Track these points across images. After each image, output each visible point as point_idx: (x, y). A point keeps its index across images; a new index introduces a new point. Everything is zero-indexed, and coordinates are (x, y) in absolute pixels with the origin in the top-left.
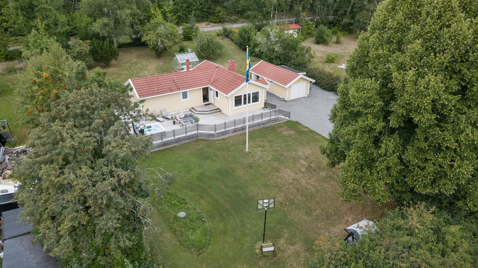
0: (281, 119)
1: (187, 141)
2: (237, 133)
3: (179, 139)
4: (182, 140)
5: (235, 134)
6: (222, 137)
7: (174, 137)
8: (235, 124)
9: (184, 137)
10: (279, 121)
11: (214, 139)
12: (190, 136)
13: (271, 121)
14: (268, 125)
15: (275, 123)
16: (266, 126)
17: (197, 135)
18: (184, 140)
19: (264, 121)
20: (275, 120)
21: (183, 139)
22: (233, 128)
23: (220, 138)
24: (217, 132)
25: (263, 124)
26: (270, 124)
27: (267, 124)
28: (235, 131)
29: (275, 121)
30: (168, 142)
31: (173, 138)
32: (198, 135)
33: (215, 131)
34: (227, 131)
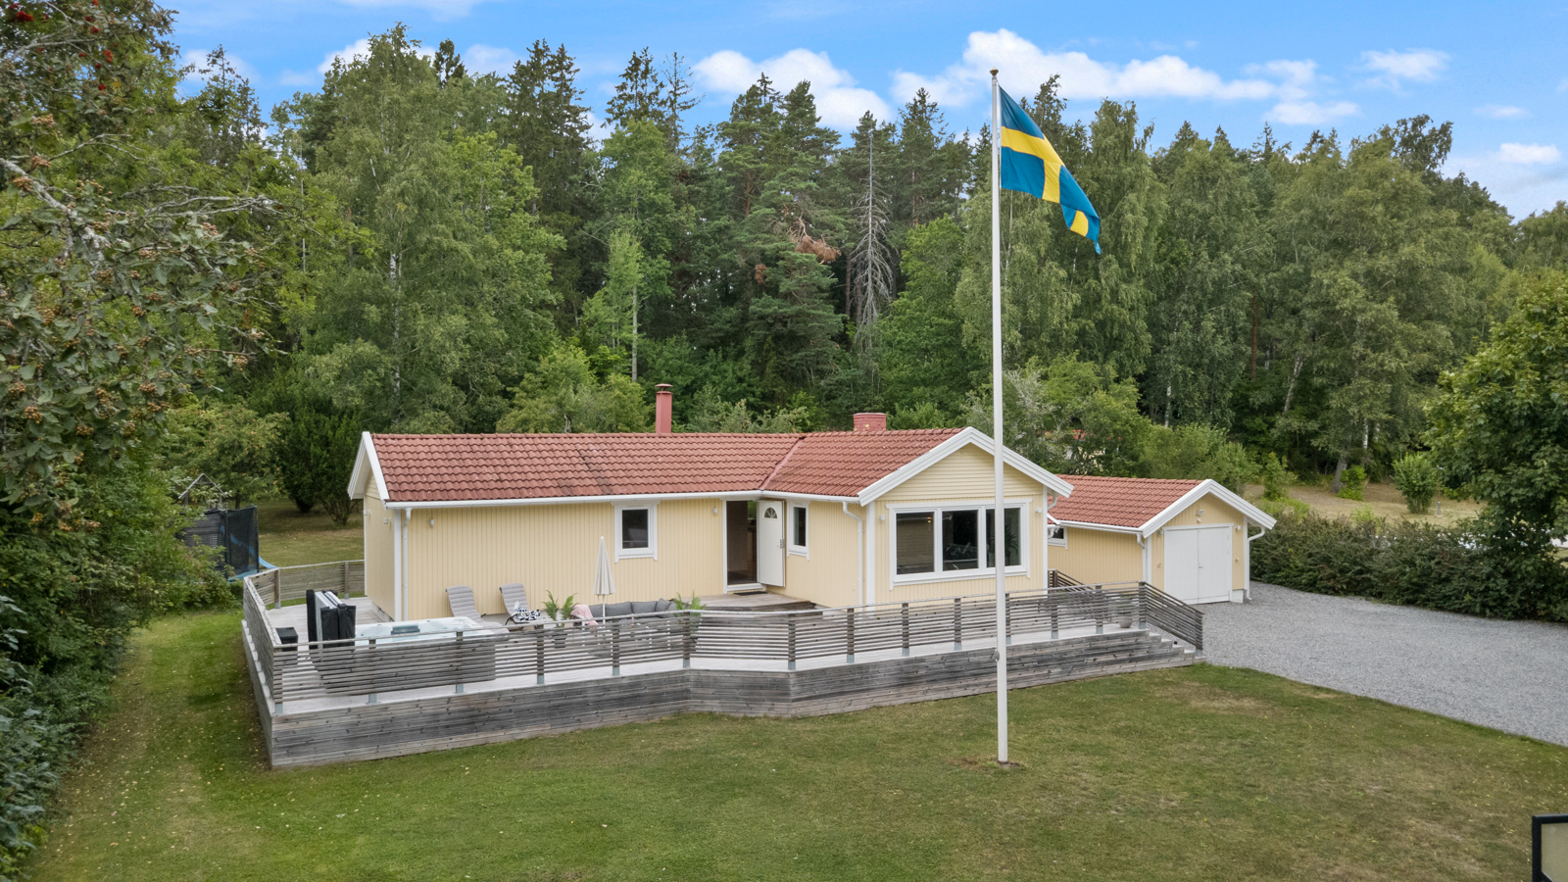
0: (1158, 651)
1: (615, 718)
2: (919, 694)
3: (567, 691)
4: (584, 706)
5: (906, 696)
6: (834, 706)
7: (540, 674)
8: (906, 636)
9: (602, 686)
10: (1150, 658)
11: (782, 708)
12: (636, 682)
13: (1107, 651)
14: (1088, 672)
15: (1128, 667)
16: (1077, 675)
17: (680, 686)
18: (599, 704)
19: (1068, 642)
20: (1124, 649)
21: (591, 696)
22: (897, 654)
23: (815, 708)
24: (802, 665)
25: (1061, 659)
26: (1097, 670)
27: (1084, 666)
28: (908, 675)
29: (1124, 656)
30: (493, 702)
31: (529, 681)
32: (689, 686)
33: (792, 660)
34: (862, 668)
